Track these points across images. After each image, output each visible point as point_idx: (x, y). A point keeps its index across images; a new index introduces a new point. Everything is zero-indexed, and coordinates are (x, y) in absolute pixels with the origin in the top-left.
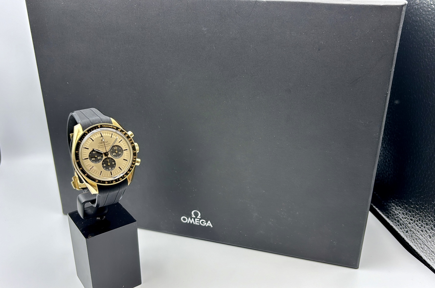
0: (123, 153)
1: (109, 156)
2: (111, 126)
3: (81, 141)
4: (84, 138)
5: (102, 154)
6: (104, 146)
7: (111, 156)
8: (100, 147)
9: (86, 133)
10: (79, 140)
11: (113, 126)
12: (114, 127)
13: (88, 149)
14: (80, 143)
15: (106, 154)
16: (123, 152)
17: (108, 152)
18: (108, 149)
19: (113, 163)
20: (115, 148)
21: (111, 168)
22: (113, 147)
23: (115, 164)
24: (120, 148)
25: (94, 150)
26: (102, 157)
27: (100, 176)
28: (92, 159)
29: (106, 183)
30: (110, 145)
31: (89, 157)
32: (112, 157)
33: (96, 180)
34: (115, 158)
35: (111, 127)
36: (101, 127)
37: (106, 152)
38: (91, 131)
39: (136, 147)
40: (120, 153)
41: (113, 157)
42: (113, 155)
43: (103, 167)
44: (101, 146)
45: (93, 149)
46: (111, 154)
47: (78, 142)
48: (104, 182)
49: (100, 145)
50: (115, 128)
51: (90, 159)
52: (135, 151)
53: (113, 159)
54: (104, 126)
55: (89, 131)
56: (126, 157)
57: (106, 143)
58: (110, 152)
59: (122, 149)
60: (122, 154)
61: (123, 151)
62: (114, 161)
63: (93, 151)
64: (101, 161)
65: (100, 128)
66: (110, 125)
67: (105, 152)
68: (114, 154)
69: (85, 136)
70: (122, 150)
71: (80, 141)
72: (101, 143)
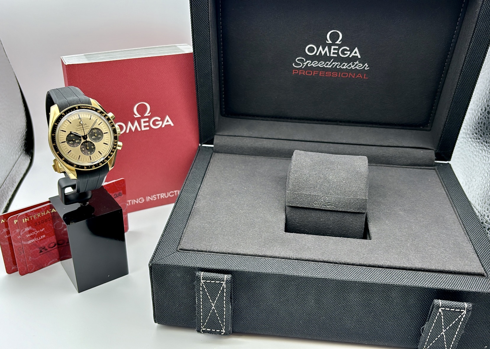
0: (103, 137)
1: (88, 139)
2: (90, 107)
3: (58, 124)
4: (60, 120)
5: (80, 137)
6: (83, 129)
7: (90, 139)
8: (78, 129)
9: (63, 114)
10: (55, 123)
11: (91, 107)
12: (93, 109)
13: (65, 132)
14: (57, 126)
15: (85, 137)
16: (103, 135)
17: (87, 135)
18: (87, 132)
19: (93, 147)
20: (94, 131)
21: (91, 152)
22: (93, 130)
23: (94, 148)
24: (100, 131)
25: (72, 133)
26: (81, 140)
27: (78, 160)
28: (70, 143)
29: (85, 168)
30: (89, 127)
31: (66, 141)
32: (91, 140)
33: (74, 165)
34: (94, 142)
35: (90, 108)
36: (79, 108)
37: (85, 135)
38: (68, 113)
39: (117, 130)
40: (99, 136)
41: (93, 141)
42: (92, 139)
43: (82, 151)
44: (80, 129)
45: (71, 132)
46: (90, 138)
47: (54, 124)
48: (82, 167)
49: (78, 127)
50: (95, 109)
51: (68, 143)
52: (116, 135)
53: (93, 143)
54: (83, 107)
55: (66, 112)
56: (106, 140)
57: (85, 126)
58: (89, 135)
59: (102, 132)
60: (102, 138)
61: (103, 134)
62: (94, 145)
63: (71, 133)
64: (79, 145)
65: (78, 109)
66: (89, 107)
67: (83, 135)
68: (93, 137)
69: (62, 118)
70: (101, 133)
71: (56, 124)
72: (80, 125)
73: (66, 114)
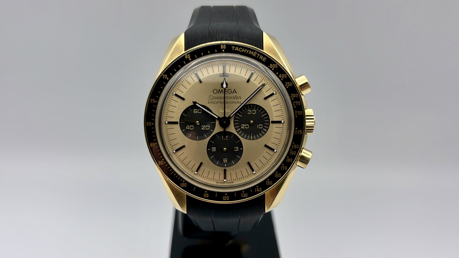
0: (267, 129)
1: (232, 129)
2: (254, 51)
3: (170, 77)
4: (178, 69)
5: (213, 119)
6: (223, 100)
7: (236, 129)
8: (214, 100)
9: (186, 57)
10: (164, 74)
11: (258, 52)
12: (261, 57)
13: (183, 99)
14: (167, 81)
15: (224, 122)
16: (268, 126)
17: (230, 117)
18: (231, 110)
19: (237, 149)
20: (250, 112)
21: (229, 161)
22: (247, 108)
23: (240, 152)
24: (264, 114)
25: (197, 105)
26: (213, 127)
27: (196, 173)
28: (188, 127)
29: (205, 195)
30: (239, 100)
31: (180, 121)
32: (238, 132)
33: (182, 182)
34: (243, 137)
35: (254, 54)
36: (229, 49)
37: (224, 118)
38: (199, 56)
39: (307, 120)
40: (260, 126)
41: (240, 135)
42: (242, 129)
43: (210, 153)
44: (217, 100)
45: (195, 103)
46: (235, 126)
47: (162, 77)
48: (200, 192)
49: (214, 95)
50: (264, 59)
51: (183, 127)
52: (301, 131)
53: (239, 139)
54: (237, 49)
55: (195, 55)
56: (273, 140)
57: (232, 95)
58: (235, 119)
59: (269, 119)
60: (265, 132)
61: (269, 122)
62: (240, 145)
63: (194, 105)
64: (208, 137)
65: (224, 52)
66: (252, 50)
67: (221, 117)
68: (243, 126)
69: (183, 65)
70: (266, 119)
71: (166, 76)
72: (219, 91)
73: (193, 59)
